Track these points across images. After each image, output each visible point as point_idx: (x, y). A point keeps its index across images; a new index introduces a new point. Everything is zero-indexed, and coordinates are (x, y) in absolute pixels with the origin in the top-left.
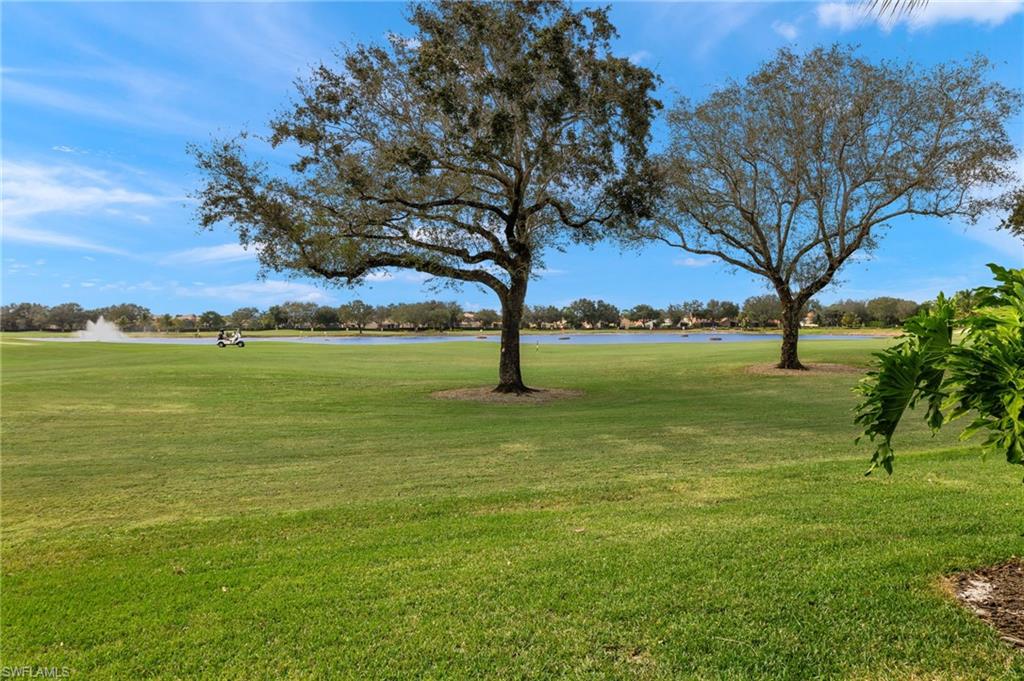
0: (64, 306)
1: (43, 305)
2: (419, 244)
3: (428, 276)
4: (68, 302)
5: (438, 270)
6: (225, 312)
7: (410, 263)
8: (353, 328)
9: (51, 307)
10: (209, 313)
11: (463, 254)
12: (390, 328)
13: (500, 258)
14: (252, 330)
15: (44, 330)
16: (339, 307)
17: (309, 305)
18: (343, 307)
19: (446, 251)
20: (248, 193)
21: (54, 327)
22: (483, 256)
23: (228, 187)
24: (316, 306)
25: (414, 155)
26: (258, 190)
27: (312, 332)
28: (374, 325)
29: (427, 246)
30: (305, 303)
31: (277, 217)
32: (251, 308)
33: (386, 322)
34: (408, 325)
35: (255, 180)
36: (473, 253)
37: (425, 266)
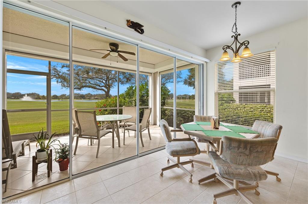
0: (16, 93)
1: (10, 93)
2: (92, 84)
3: (93, 89)
4: (17, 92)
5: (95, 88)
6: (58, 95)
7: (89, 87)
8: (88, 99)
9: (12, 93)
10: (55, 95)
11: (99, 86)
12: (97, 99)
13: (105, 87)
14: (65, 99)
15: (10, 98)
16: (85, 94)
17: (78, 94)
18: (86, 94)
19: (97, 85)
20: (58, 74)
21: (13, 98)
22: (102, 86)
23: (54, 73)
24: (80, 94)
25: (87, 71)
26: (60, 74)
27: (79, 99)
28: (93, 98)
29: (93, 84)
30: (77, 93)
31: (64, 78)
32: (65, 94)
33: (95, 98)
34: (100, 98)
35: (60, 72)
36: (101, 86)
37: (92, 87)
